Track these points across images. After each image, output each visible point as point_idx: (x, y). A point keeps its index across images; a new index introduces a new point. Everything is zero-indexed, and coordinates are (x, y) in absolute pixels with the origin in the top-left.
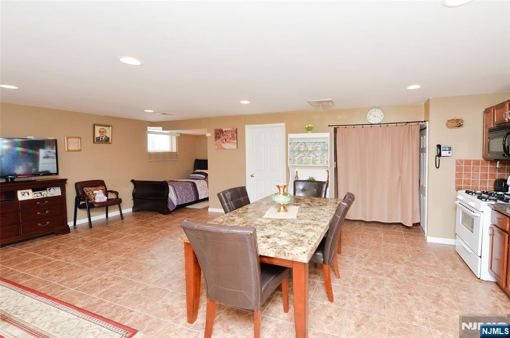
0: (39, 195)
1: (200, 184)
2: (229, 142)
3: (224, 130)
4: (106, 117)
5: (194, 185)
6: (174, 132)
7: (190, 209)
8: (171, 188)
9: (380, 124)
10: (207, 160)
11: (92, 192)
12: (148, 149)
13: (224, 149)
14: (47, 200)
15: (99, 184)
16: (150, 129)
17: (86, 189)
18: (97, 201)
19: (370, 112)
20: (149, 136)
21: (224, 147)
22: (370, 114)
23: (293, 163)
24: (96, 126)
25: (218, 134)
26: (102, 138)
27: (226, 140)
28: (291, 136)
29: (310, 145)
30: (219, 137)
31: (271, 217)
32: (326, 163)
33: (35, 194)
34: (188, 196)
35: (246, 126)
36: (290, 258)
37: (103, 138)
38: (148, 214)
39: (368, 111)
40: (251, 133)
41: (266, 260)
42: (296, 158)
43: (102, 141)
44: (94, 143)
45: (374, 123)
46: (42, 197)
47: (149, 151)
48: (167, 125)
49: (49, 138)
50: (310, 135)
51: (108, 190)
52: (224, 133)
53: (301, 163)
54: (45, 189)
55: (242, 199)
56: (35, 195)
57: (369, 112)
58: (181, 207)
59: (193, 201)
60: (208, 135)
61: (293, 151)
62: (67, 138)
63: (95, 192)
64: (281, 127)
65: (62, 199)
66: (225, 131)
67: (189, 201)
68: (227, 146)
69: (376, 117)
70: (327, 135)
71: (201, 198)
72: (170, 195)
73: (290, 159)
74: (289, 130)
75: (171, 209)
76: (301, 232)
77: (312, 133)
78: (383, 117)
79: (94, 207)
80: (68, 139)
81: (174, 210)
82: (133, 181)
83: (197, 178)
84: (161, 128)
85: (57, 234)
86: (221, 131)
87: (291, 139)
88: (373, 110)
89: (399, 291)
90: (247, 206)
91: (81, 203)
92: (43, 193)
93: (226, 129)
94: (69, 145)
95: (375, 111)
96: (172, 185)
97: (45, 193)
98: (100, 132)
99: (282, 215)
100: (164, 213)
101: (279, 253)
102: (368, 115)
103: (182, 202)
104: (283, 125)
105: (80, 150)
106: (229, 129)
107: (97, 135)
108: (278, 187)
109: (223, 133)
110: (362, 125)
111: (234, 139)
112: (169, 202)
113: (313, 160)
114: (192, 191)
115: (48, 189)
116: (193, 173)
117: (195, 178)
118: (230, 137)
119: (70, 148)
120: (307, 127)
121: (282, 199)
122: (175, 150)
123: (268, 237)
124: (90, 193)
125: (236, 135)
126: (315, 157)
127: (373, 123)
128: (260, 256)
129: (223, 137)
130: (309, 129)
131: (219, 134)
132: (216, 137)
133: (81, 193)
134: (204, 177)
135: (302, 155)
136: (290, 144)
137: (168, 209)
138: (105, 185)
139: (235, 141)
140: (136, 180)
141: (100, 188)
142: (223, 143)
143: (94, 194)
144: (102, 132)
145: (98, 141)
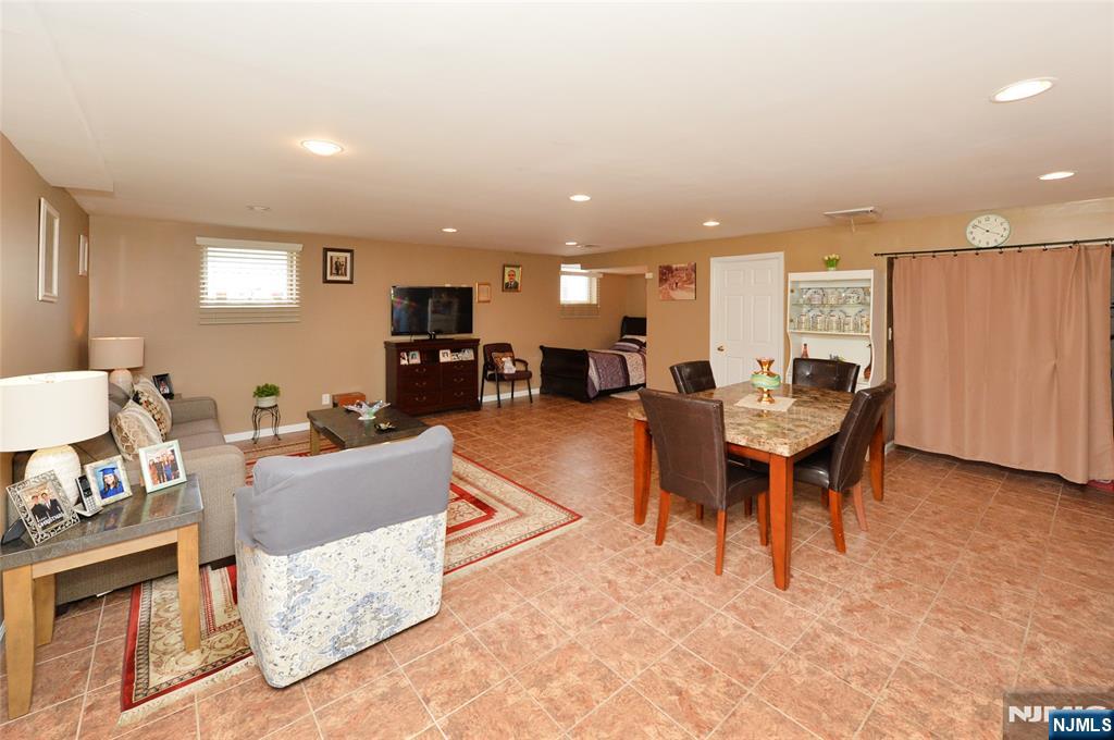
0: (456, 357)
1: (633, 360)
2: (682, 288)
3: (674, 266)
4: (516, 253)
5: (623, 361)
6: (594, 271)
7: (617, 399)
8: (591, 362)
9: (1001, 248)
10: (645, 319)
12: (561, 299)
13: (674, 300)
14: (462, 364)
15: (505, 348)
16: (564, 268)
17: (494, 354)
18: (506, 372)
19: (975, 222)
20: (563, 278)
21: (674, 296)
22: (975, 227)
23: (799, 328)
25: (664, 274)
27: (677, 284)
28: (793, 276)
29: (832, 293)
30: (666, 280)
31: (745, 406)
32: (865, 329)
33: (452, 355)
34: (615, 378)
35: (712, 259)
36: (766, 448)
37: (512, 283)
38: (561, 400)
39: (971, 220)
40: (720, 271)
41: (735, 449)
42: (804, 318)
45: (985, 246)
46: (458, 360)
47: (561, 303)
48: (587, 261)
50: (832, 274)
52: (675, 272)
53: (815, 328)
54: (459, 351)
55: (704, 380)
56: (453, 357)
57: (972, 224)
58: (604, 395)
59: (621, 386)
60: (649, 276)
61: (797, 304)
63: (504, 359)
64: (776, 260)
65: (475, 363)
66: (676, 270)
67: (615, 386)
68: (679, 294)
69: (988, 231)
70: (869, 274)
71: (633, 383)
72: (590, 371)
73: (791, 321)
74: (791, 266)
75: (592, 396)
76: (790, 426)
77: (838, 270)
78: (1007, 232)
79: (503, 380)
80: (480, 286)
81: (594, 398)
82: (541, 347)
83: (628, 349)
84: (579, 266)
85: (468, 410)
86: (670, 270)
87: (793, 282)
88: (983, 218)
89: (987, 572)
90: (712, 391)
91: (489, 373)
92: (459, 355)
93: (678, 266)
94: (482, 295)
95: (987, 220)
96: (593, 358)
97: (461, 355)
98: (509, 275)
99: (765, 405)
100: (582, 401)
101: (752, 441)
102: (970, 229)
103: (606, 386)
104: (781, 255)
105: (489, 301)
106: (683, 265)
107: (507, 280)
108: (760, 362)
109: (673, 272)
110: (955, 251)
111: (691, 283)
112: (589, 385)
113: (839, 323)
114: (619, 371)
115: (462, 351)
116: (621, 341)
117: (625, 348)
118: (685, 279)
119: (480, 298)
120: (826, 258)
121: (765, 382)
122: (595, 302)
123: (740, 425)
125: (694, 276)
126: (842, 316)
127: (981, 246)
128: (728, 443)
129: (672, 280)
130: (831, 264)
131: (666, 273)
132: (661, 280)
133: (489, 360)
134: (638, 347)
135: (815, 312)
136: (792, 291)
137: (587, 395)
138: (511, 351)
139: (693, 286)
140: (546, 346)
141: (508, 354)
142: (673, 289)
143: (503, 362)
144: (512, 275)
145: (507, 287)
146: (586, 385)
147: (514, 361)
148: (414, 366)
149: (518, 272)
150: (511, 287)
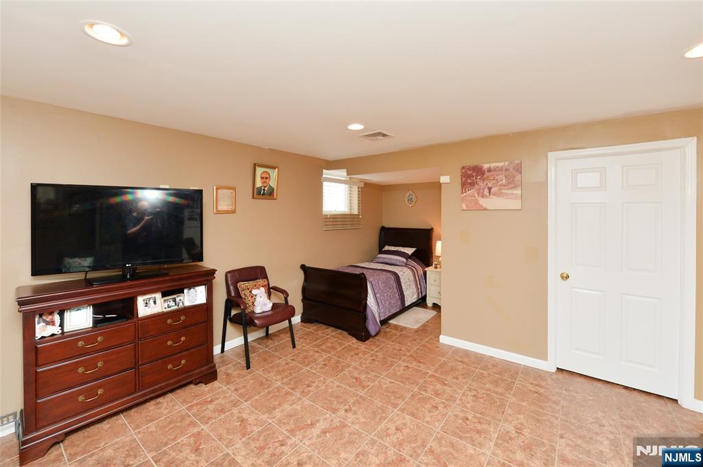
0: (172, 303)
2: (499, 194)
3: (486, 166)
4: (271, 150)
7: (394, 326)
8: (369, 287)
11: (251, 292)
12: (324, 210)
13: (486, 209)
14: (184, 314)
15: (256, 274)
16: (327, 173)
17: (241, 285)
18: (257, 310)
20: (325, 184)
21: (485, 206)
24: (257, 167)
25: (470, 176)
26: (264, 190)
27: (490, 189)
30: (472, 184)
33: (165, 301)
34: (392, 302)
35: (550, 154)
37: (266, 189)
43: (264, 194)
44: (253, 198)
46: (176, 307)
47: (324, 213)
48: (353, 166)
49: (191, 188)
51: (271, 287)
52: (487, 174)
56: (166, 305)
59: (398, 310)
60: (444, 179)
62: (217, 189)
63: (254, 292)
65: (207, 308)
66: (489, 170)
67: (394, 311)
68: (491, 203)
72: (369, 301)
79: (255, 325)
80: (219, 191)
81: (376, 333)
82: (303, 267)
83: (394, 262)
84: (344, 172)
86: (478, 171)
91: (233, 312)
92: (178, 299)
93: (493, 165)
94: (219, 203)
96: (370, 281)
97: (181, 298)
98: (262, 178)
103: (385, 313)
105: (233, 212)
106: (500, 164)
107: (259, 184)
109: (483, 174)
111: (514, 188)
114: (395, 290)
115: (186, 291)
117: (390, 262)
118: (504, 182)
119: (220, 208)
124: (247, 292)
125: (518, 178)
129: (482, 184)
131: (472, 176)
132: (463, 185)
133: (233, 294)
137: (367, 331)
138: (266, 277)
139: (518, 192)
140: (307, 265)
141: (261, 282)
142: (483, 196)
143: (254, 296)
144: (265, 178)
145: (259, 193)
146: (365, 318)
147: (270, 291)
148: (79, 335)
149: (274, 174)
150: (265, 194)
